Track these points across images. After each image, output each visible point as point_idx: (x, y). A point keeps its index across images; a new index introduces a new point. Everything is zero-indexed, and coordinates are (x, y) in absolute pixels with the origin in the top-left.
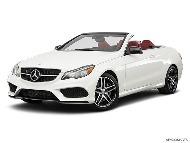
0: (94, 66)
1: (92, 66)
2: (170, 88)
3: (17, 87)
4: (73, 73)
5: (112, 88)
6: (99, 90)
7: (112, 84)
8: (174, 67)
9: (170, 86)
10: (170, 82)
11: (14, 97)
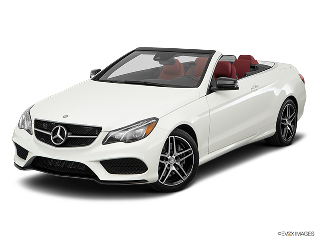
0: (157, 120)
1: (154, 120)
2: (283, 137)
3: (28, 151)
4: (122, 133)
5: (187, 154)
6: (165, 158)
7: (187, 147)
8: (291, 101)
9: (285, 132)
10: (284, 126)
11: (23, 168)
